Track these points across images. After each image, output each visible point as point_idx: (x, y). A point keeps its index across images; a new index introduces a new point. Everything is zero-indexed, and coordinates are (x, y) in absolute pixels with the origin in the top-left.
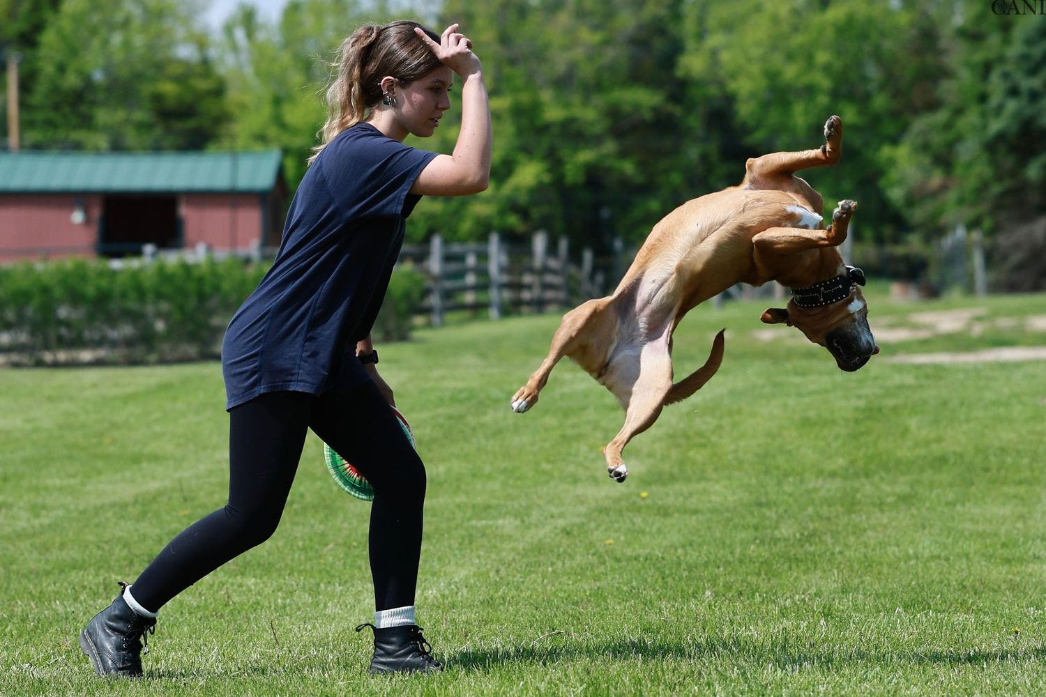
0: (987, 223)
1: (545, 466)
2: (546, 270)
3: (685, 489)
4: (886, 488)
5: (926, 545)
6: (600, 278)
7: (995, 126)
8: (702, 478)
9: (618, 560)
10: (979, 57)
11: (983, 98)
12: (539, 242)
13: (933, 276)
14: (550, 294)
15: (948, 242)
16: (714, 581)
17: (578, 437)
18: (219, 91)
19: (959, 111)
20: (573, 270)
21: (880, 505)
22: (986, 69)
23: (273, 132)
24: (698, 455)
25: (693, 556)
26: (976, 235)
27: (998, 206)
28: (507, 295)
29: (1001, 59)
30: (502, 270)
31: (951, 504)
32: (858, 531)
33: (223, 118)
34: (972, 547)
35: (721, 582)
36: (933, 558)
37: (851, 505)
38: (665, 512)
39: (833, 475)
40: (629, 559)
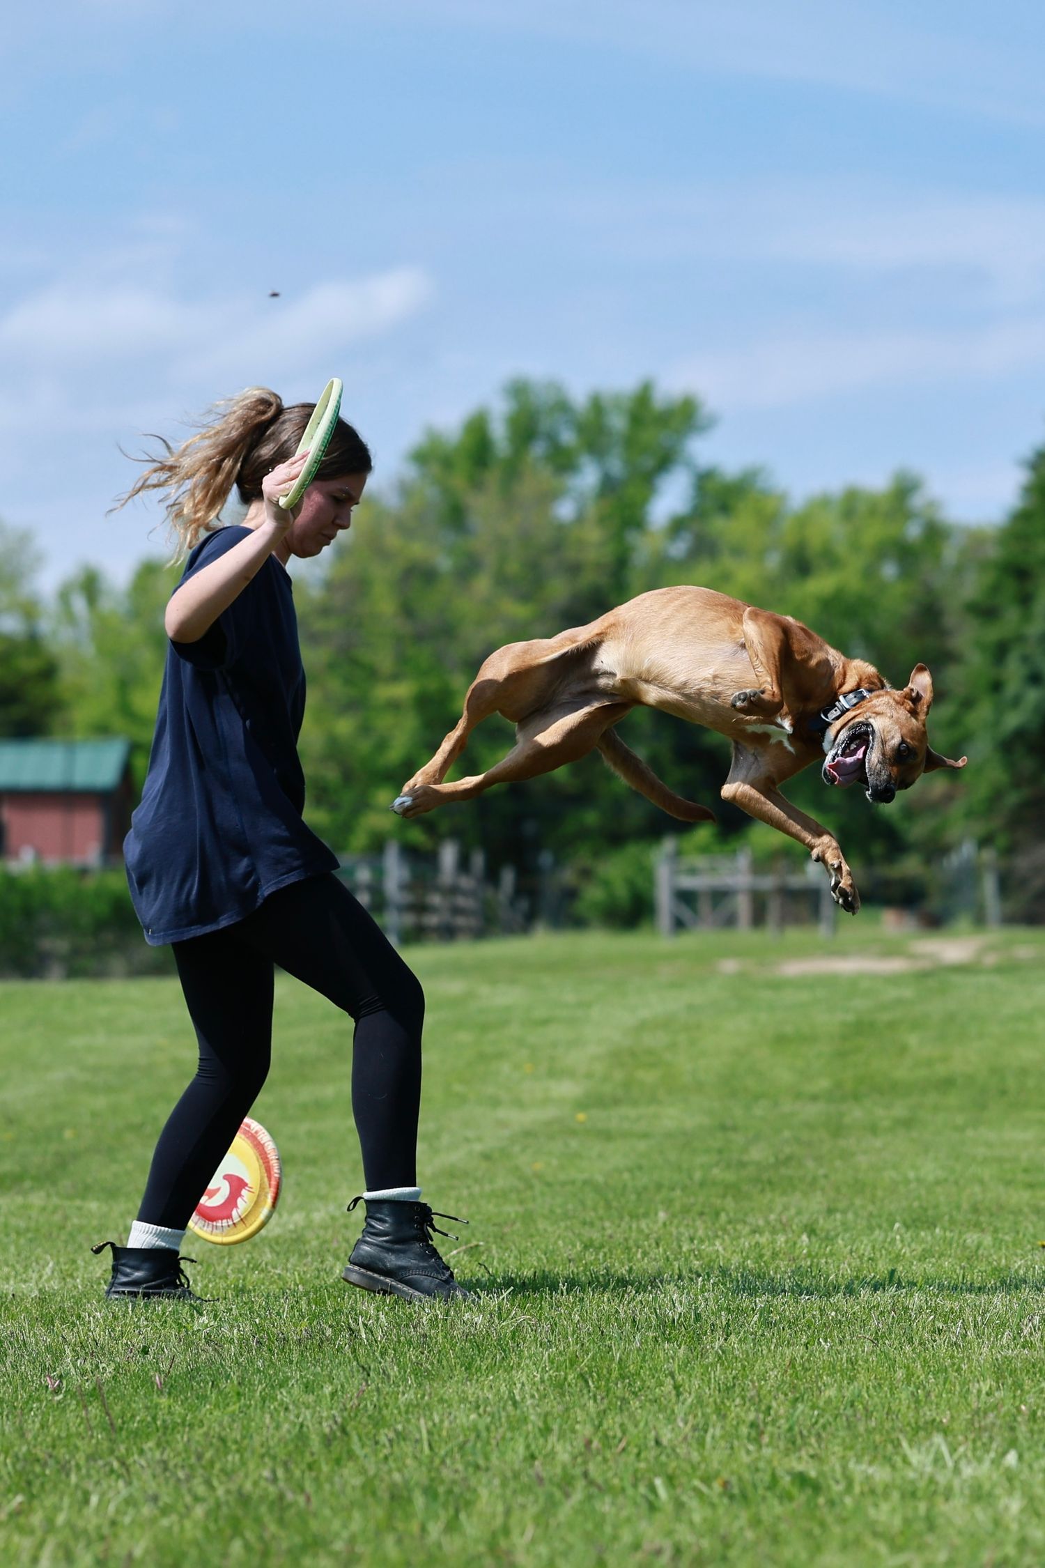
0: (1002, 841)
1: (457, 1088)
2: (454, 890)
3: (632, 1112)
4: (880, 1112)
5: (930, 1170)
6: (524, 905)
7: (1013, 720)
8: (653, 1100)
9: (549, 1184)
10: (994, 633)
11: (997, 687)
12: (449, 855)
13: (934, 904)
14: (461, 921)
15: (954, 861)
16: (668, 1203)
17: (500, 1055)
18: (49, 672)
19: (968, 704)
20: (489, 893)
21: (874, 1130)
22: (1000, 651)
23: (118, 722)
24: (648, 1077)
25: (643, 1180)
26: (988, 855)
27: (1016, 820)
28: (409, 919)
29: (1020, 639)
30: (404, 887)
31: (961, 1129)
32: (846, 1155)
33: (54, 706)
34: (987, 1173)
35: (677, 1205)
36: (938, 1182)
37: (837, 1129)
38: (607, 1136)
39: (814, 1098)
40: (563, 1184)
